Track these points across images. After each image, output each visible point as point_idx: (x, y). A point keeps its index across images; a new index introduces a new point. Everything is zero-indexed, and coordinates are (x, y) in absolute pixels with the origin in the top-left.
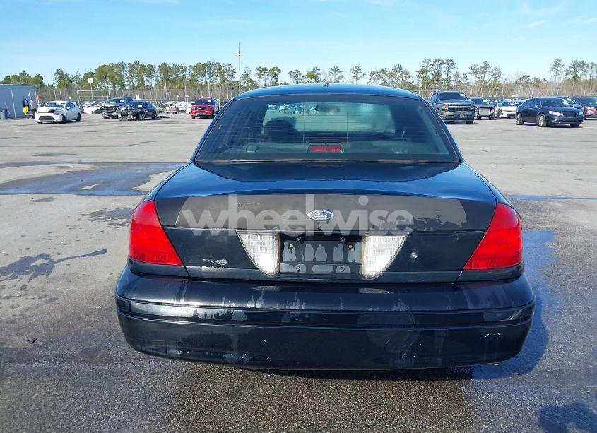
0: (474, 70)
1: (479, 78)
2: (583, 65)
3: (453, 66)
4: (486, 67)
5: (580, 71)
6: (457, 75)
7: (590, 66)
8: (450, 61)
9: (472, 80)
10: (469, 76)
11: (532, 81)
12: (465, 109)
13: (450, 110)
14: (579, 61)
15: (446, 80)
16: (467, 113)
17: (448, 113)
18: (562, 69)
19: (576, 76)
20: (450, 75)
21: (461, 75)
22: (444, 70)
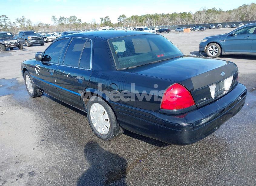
0: (18, 21)
1: (21, 24)
2: (63, 18)
3: (6, 19)
4: (24, 19)
5: (63, 21)
6: (10, 23)
7: (66, 19)
8: (4, 16)
9: (18, 25)
10: (16, 23)
11: (45, 25)
12: (39, 39)
13: (33, 39)
14: (62, 17)
15: (5, 25)
16: (41, 40)
17: (32, 41)
18: (57, 20)
19: (62, 23)
20: (6, 23)
21: (12, 23)
22: (3, 20)
